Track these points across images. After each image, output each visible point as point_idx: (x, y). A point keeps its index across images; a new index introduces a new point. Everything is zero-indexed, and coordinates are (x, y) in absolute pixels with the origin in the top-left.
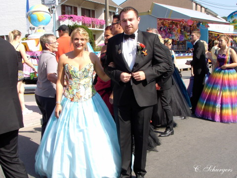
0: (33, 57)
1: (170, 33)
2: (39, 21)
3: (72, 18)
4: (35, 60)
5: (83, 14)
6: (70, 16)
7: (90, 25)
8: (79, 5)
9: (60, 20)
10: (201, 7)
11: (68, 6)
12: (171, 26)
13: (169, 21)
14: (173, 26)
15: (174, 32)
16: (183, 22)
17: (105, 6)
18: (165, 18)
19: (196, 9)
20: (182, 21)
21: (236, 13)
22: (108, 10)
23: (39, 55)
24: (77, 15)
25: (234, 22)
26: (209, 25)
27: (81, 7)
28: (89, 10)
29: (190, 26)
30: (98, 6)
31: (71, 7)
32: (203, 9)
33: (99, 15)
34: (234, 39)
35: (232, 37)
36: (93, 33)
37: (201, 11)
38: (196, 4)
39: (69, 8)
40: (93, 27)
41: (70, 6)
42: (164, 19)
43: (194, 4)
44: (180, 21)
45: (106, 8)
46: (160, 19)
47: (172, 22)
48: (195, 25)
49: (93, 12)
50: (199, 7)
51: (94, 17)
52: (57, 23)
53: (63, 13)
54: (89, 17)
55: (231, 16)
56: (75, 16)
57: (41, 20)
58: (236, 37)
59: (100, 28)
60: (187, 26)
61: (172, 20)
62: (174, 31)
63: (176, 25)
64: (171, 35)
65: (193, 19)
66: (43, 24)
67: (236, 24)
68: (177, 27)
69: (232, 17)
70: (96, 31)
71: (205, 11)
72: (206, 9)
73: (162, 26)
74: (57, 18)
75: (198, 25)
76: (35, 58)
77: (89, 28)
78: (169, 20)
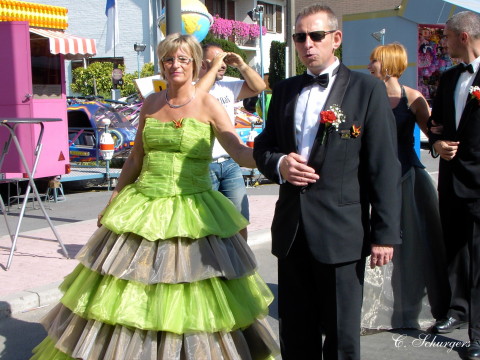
5: (211, 10)
18: (438, 24)
28: (222, 1)
54: (223, 16)
57: (191, 31)
64: (443, 62)
73: (425, 42)
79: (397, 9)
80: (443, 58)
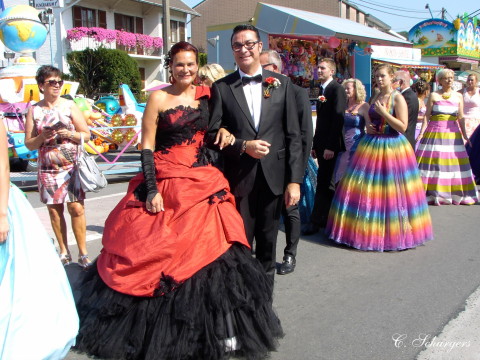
0: (10, 116)
1: (295, 64)
2: (22, 40)
3: (95, 33)
4: (16, 121)
5: (118, 26)
6: (90, 29)
7: (133, 49)
8: (110, 8)
9: (69, 37)
10: (358, 11)
11: (86, 9)
12: (296, 49)
13: (293, 41)
14: (300, 51)
15: (303, 63)
16: (320, 42)
17: (162, 9)
18: (284, 33)
19: (348, 17)
20: (319, 39)
21: (425, 25)
22: (169, 18)
23: (23, 111)
24: (105, 27)
25: (421, 42)
26: (373, 47)
27: (114, 11)
28: (131, 18)
29: (336, 50)
30: (149, 9)
31: (93, 11)
32: (362, 16)
33: (152, 28)
34: (423, 75)
35: (418, 71)
36: (139, 66)
37: (358, 21)
38: (348, 6)
39: (90, 13)
40: (140, 52)
41: (90, 9)
42: (283, 37)
43: (344, 7)
44: (314, 41)
45: (164, 13)
46: (275, 36)
47: (299, 42)
48: (344, 47)
49: (140, 21)
50: (353, 12)
51: (140, 31)
52: (63, 44)
53: (77, 23)
54: (132, 31)
55: (416, 29)
56: (102, 30)
57: (25, 37)
58: (425, 71)
59: (154, 54)
60: (328, 51)
61: (300, 39)
62: (304, 59)
63: (307, 48)
64: (296, 68)
65: (340, 36)
66: (31, 46)
67: (426, 46)
68: (309, 53)
69: (417, 32)
70: (146, 61)
71: (366, 20)
72: (367, 16)
74: (64, 35)
75: (351, 47)
76: (15, 117)
77: (131, 55)
78: (292, 37)
79: (251, 21)
80: (296, 65)
